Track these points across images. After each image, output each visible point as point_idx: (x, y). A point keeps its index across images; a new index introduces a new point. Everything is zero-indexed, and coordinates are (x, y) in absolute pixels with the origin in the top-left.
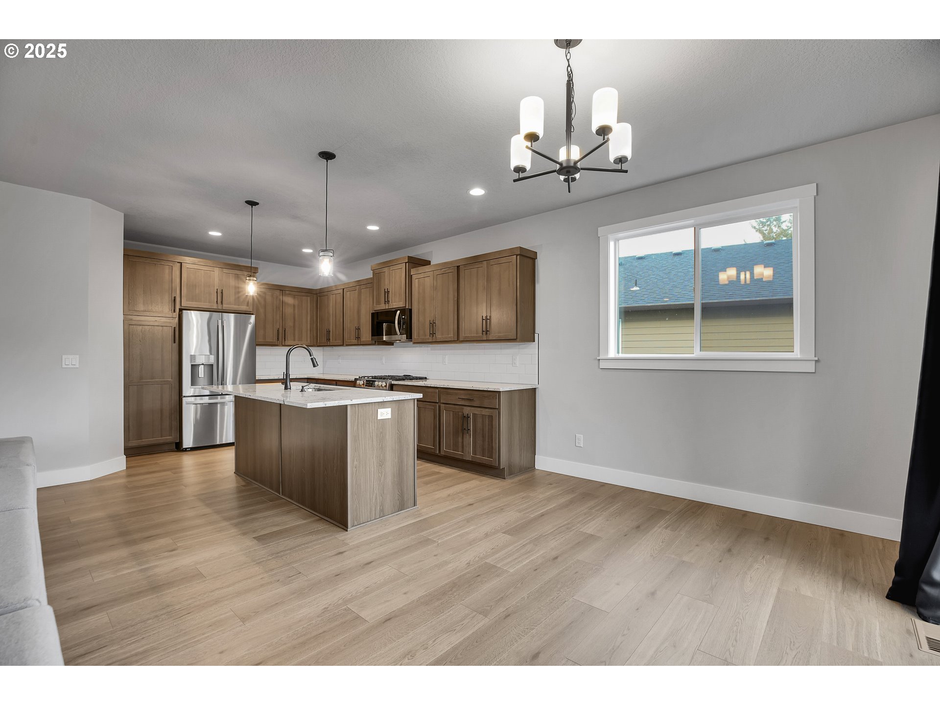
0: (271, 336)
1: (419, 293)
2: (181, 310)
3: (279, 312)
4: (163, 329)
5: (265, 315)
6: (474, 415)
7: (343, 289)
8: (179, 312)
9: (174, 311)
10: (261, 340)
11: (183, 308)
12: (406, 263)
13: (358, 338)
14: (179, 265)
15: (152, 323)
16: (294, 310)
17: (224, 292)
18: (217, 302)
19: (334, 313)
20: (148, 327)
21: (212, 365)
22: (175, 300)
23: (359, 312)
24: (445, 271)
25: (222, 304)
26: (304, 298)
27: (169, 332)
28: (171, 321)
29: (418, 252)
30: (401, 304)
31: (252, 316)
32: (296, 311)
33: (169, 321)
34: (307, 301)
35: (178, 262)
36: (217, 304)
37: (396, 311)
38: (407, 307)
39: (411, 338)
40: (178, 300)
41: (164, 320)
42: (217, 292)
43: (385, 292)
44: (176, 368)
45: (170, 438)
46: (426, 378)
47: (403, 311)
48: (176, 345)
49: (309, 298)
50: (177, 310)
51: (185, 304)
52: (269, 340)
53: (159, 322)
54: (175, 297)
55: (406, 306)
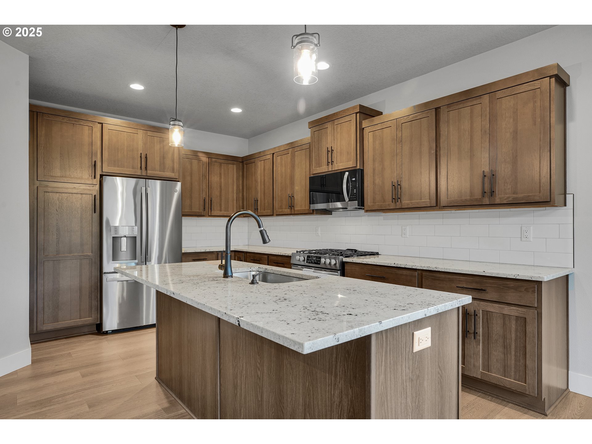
0: (197, 207)
1: (374, 149)
2: (101, 176)
3: (205, 181)
4: (82, 197)
5: (192, 184)
6: (486, 313)
7: (273, 154)
8: (100, 178)
9: (95, 178)
10: (187, 210)
11: (104, 174)
12: (356, 113)
13: (291, 207)
14: (99, 125)
15: (70, 191)
16: (220, 178)
17: (148, 156)
18: (141, 167)
19: (263, 180)
20: (66, 195)
21: (135, 238)
22: (95, 165)
23: (292, 178)
24: (416, 116)
25: (146, 170)
26: (230, 166)
27: (88, 201)
28: (91, 188)
29: (369, 101)
30: (350, 164)
31: (179, 182)
32: (222, 180)
33: (88, 188)
34: (233, 170)
35: (99, 123)
36: (141, 169)
37: (344, 172)
38: (358, 167)
39: (363, 204)
40: (99, 164)
41: (83, 187)
42: (141, 157)
43: (328, 151)
44: (96, 241)
45: (90, 319)
46: (377, 254)
47: (353, 172)
48: (97, 215)
49: (235, 166)
50: (98, 177)
51: (106, 169)
52: (196, 210)
53: (78, 189)
54: (95, 162)
55: (356, 166)
